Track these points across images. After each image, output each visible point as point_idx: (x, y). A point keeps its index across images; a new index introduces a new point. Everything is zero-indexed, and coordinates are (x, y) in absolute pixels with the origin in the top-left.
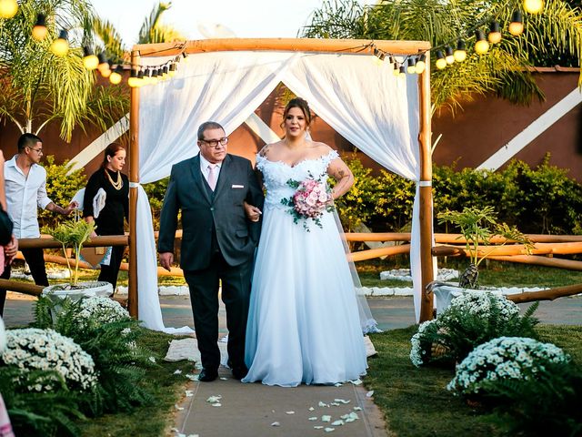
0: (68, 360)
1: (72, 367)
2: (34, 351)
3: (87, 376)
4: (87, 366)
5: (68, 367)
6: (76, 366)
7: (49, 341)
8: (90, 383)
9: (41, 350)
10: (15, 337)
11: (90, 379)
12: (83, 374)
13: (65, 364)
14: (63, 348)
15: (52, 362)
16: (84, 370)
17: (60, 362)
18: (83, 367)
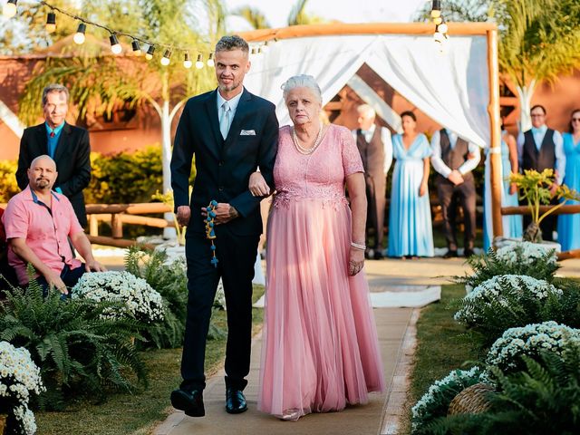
0: (139, 296)
1: (142, 302)
2: (110, 289)
3: (155, 310)
4: (155, 301)
5: (138, 302)
6: (144, 301)
7: (124, 280)
8: (158, 316)
9: (116, 288)
10: (96, 278)
11: (158, 313)
12: (152, 308)
13: (134, 299)
14: (134, 287)
15: (124, 297)
16: (153, 305)
17: (131, 298)
18: (151, 303)
